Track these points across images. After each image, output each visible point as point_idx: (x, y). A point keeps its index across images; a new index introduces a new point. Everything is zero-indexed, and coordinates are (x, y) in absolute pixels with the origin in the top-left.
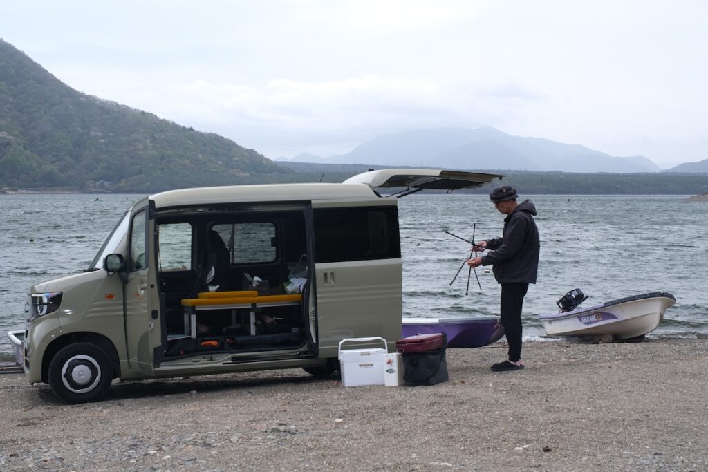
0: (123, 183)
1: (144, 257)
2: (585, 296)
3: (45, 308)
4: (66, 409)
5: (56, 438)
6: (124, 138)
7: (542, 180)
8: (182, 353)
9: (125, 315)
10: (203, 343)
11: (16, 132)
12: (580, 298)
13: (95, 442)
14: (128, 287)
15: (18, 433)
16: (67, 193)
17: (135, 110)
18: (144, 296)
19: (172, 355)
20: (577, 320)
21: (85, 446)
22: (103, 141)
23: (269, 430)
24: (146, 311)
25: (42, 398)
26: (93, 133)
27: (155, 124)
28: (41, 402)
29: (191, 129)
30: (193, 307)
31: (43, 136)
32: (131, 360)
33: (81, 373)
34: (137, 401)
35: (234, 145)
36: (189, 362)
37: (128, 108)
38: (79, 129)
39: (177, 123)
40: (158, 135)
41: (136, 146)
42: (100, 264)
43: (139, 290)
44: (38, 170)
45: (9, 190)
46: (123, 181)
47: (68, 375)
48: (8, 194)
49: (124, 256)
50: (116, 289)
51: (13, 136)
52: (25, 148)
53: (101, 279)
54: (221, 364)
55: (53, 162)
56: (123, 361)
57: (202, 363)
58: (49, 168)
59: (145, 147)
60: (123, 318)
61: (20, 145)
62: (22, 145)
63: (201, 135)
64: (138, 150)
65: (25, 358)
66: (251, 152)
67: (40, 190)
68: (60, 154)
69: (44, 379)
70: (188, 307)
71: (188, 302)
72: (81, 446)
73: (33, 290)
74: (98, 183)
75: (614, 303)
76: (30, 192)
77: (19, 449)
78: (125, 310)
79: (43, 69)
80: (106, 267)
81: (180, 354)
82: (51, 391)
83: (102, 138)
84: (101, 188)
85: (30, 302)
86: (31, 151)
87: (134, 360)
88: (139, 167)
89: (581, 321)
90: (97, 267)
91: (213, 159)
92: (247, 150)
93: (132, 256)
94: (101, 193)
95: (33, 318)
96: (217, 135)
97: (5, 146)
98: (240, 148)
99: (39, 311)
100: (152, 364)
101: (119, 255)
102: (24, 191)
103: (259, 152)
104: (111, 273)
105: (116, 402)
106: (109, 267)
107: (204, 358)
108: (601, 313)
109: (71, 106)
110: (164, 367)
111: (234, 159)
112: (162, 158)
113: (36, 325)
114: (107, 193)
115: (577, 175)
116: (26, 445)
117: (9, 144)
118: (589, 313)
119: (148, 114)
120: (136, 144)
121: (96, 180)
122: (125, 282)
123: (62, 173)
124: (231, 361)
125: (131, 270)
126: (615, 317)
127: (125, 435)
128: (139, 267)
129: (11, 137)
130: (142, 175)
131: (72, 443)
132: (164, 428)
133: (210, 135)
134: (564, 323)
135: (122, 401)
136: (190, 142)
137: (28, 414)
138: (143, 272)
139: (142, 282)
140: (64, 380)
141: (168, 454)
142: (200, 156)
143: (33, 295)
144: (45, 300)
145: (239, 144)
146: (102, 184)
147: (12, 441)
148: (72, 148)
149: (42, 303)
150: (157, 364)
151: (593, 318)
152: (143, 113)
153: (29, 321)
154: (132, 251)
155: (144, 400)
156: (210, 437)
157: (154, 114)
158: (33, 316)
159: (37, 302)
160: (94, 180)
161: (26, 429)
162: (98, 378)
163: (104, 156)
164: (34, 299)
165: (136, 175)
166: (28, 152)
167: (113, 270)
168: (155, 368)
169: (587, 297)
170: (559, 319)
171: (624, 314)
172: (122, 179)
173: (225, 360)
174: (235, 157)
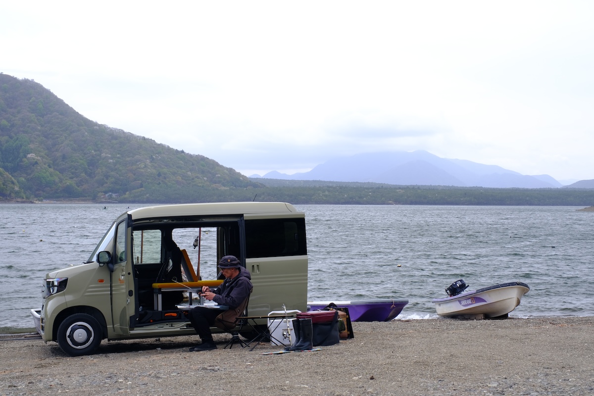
0: (127, 195)
1: (124, 254)
2: (467, 285)
3: (56, 289)
4: (69, 360)
5: (59, 374)
6: (128, 159)
7: (465, 194)
8: (152, 321)
9: (111, 294)
10: (166, 314)
11: (42, 154)
12: (463, 287)
13: (85, 376)
14: (114, 274)
15: (33, 372)
16: (82, 202)
17: (138, 136)
18: (124, 280)
19: (144, 323)
20: (458, 302)
21: (78, 378)
22: (112, 161)
23: (201, 369)
24: (124, 291)
25: (53, 352)
26: (103, 155)
27: (154, 147)
28: (52, 356)
29: (182, 152)
30: (160, 289)
31: (64, 157)
32: (115, 326)
33: (80, 335)
34: (118, 355)
35: (217, 164)
36: (156, 327)
37: (132, 135)
38: (93, 151)
39: (171, 147)
40: (156, 156)
41: (138, 165)
42: (95, 259)
43: (121, 276)
44: (60, 184)
45: (36, 201)
46: (127, 193)
47: (71, 336)
48: (35, 203)
49: (111, 253)
50: (105, 276)
51: (40, 157)
52: (50, 167)
53: (95, 269)
54: (178, 329)
55: (71, 178)
56: (109, 326)
57: (166, 328)
58: (69, 182)
59: (146, 166)
60: (110, 296)
61: (45, 164)
62: (47, 165)
63: (191, 156)
64: (139, 168)
65: (41, 324)
66: (231, 170)
67: (61, 201)
68: (77, 171)
69: (54, 339)
70: (156, 289)
71: (156, 285)
72: (75, 379)
73: (48, 277)
74: (107, 195)
75: (483, 290)
76: (52, 202)
77: (34, 379)
78: (111, 291)
79: (64, 103)
80: (98, 261)
81: (150, 322)
82: (59, 348)
83: (111, 158)
84: (109, 199)
85: (46, 285)
86: (54, 169)
87: (117, 325)
88: (140, 182)
89: (461, 304)
90: (92, 261)
91: (200, 175)
92: (227, 169)
93: (117, 252)
94: (109, 203)
95: (47, 296)
96: (204, 156)
97: (33, 166)
98: (222, 167)
99: (52, 291)
100: (128, 328)
101: (108, 252)
102: (48, 201)
103: (237, 171)
104: (102, 265)
105: (104, 355)
106: (101, 260)
107: (167, 325)
108: (475, 298)
109: (86, 133)
110: (137, 331)
111: (217, 175)
112: (159, 175)
113: (49, 301)
114: (113, 203)
115: (494, 189)
116: (39, 377)
117: (36, 163)
118: (466, 297)
119: (148, 139)
120: (138, 163)
121: (106, 192)
122: (111, 271)
123: (78, 186)
124: (186, 328)
125: (116, 262)
126: (484, 301)
127: (105, 372)
128: (121, 260)
129: (39, 158)
130: (143, 189)
131: (69, 377)
132: (132, 368)
133: (198, 156)
134: (449, 305)
135: (108, 355)
136: (181, 162)
137: (43, 362)
138: (124, 264)
139: (123, 271)
140: (68, 340)
141: (131, 381)
142: (189, 173)
143: (48, 280)
144: (56, 284)
145: (221, 164)
146: (111, 195)
147: (30, 375)
148: (87, 166)
149: (53, 286)
150: (132, 328)
151: (469, 301)
152: (144, 138)
153: (44, 298)
154: (117, 249)
155: (124, 354)
156: (161, 373)
157: (153, 139)
158: (47, 294)
159: (50, 285)
160: (104, 192)
161: (40, 369)
162: (92, 338)
163: (113, 173)
164: (48, 283)
165: (138, 188)
166: (52, 170)
167: (104, 263)
168: (130, 330)
169: (468, 286)
170: (446, 302)
171: (491, 298)
172: (127, 191)
173: (182, 326)
174: (217, 174)
